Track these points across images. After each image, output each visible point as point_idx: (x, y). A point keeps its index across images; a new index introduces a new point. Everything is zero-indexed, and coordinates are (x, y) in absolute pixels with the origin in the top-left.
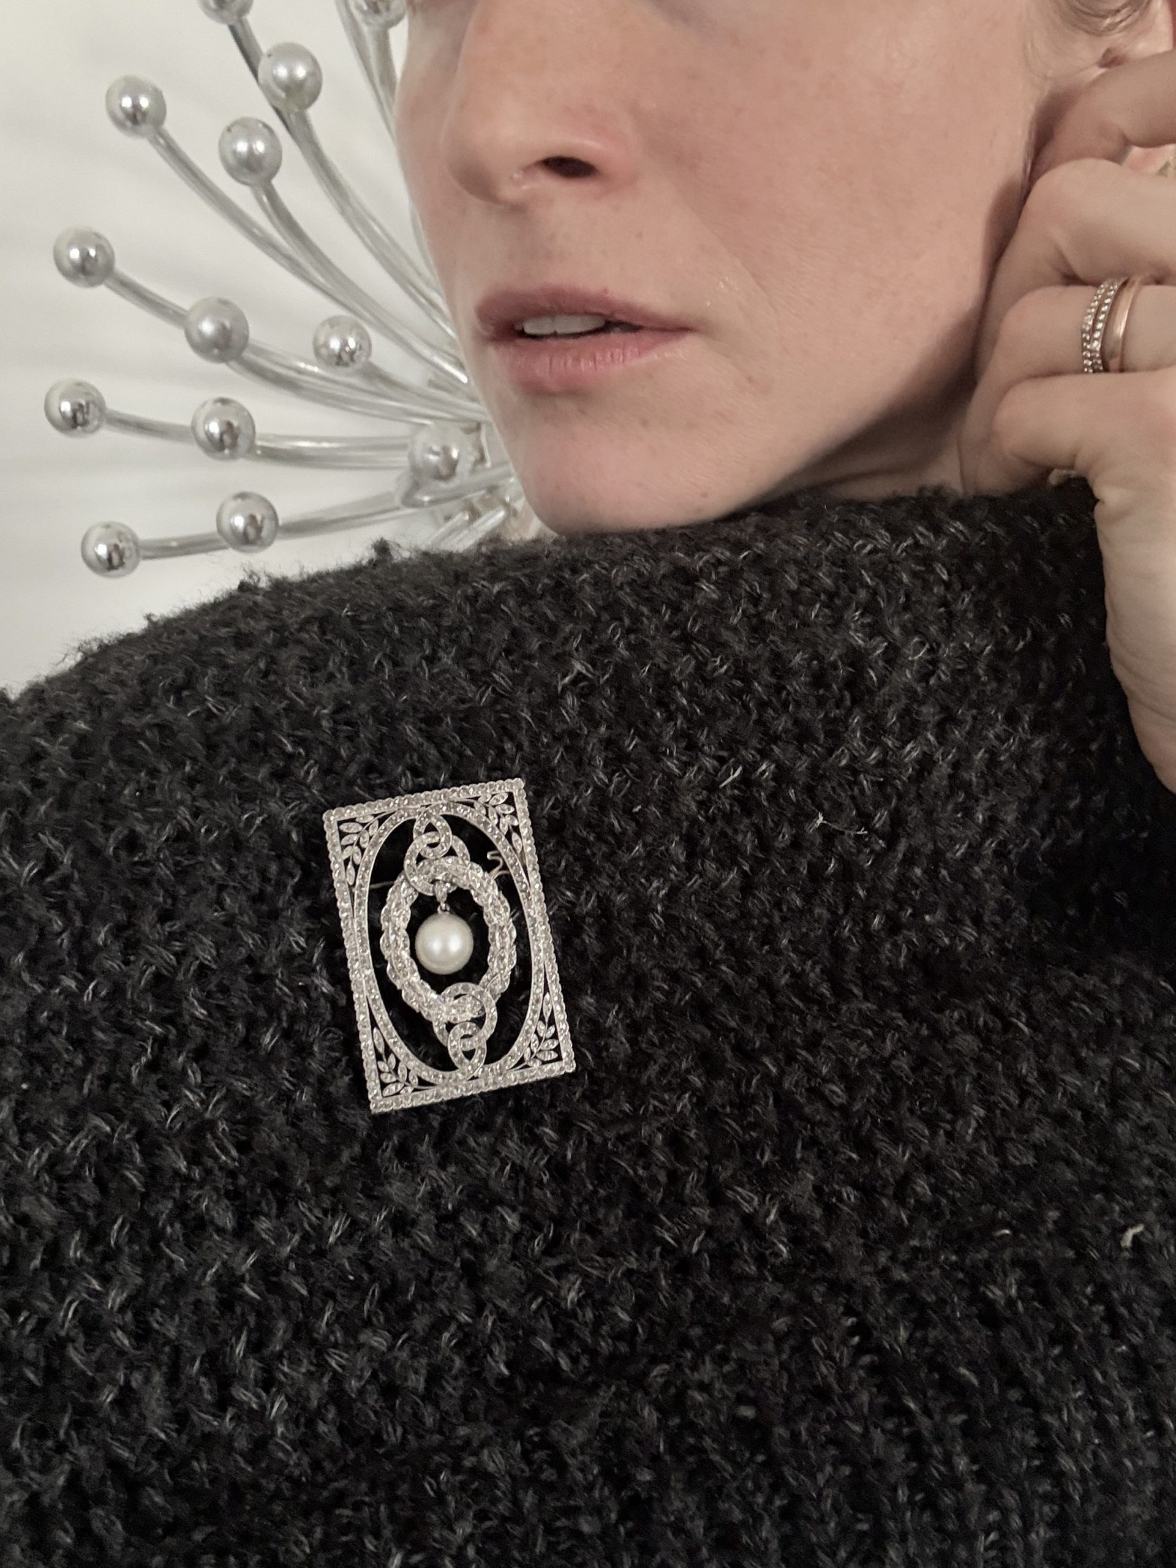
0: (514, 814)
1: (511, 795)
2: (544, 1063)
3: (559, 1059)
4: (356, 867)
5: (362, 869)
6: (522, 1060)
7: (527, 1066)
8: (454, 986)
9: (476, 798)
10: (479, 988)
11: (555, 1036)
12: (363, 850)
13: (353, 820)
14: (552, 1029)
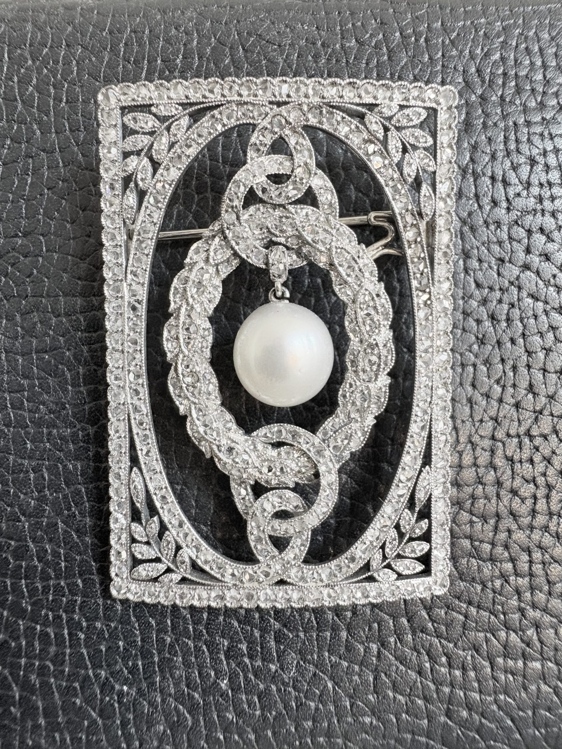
0: (433, 151)
1: (433, 112)
2: (400, 576)
3: (427, 572)
4: (141, 195)
5: (149, 200)
6: (367, 567)
7: (371, 579)
8: (275, 427)
9: (371, 107)
10: (317, 439)
11: (426, 537)
12: (155, 165)
13: (145, 108)
14: (424, 524)
